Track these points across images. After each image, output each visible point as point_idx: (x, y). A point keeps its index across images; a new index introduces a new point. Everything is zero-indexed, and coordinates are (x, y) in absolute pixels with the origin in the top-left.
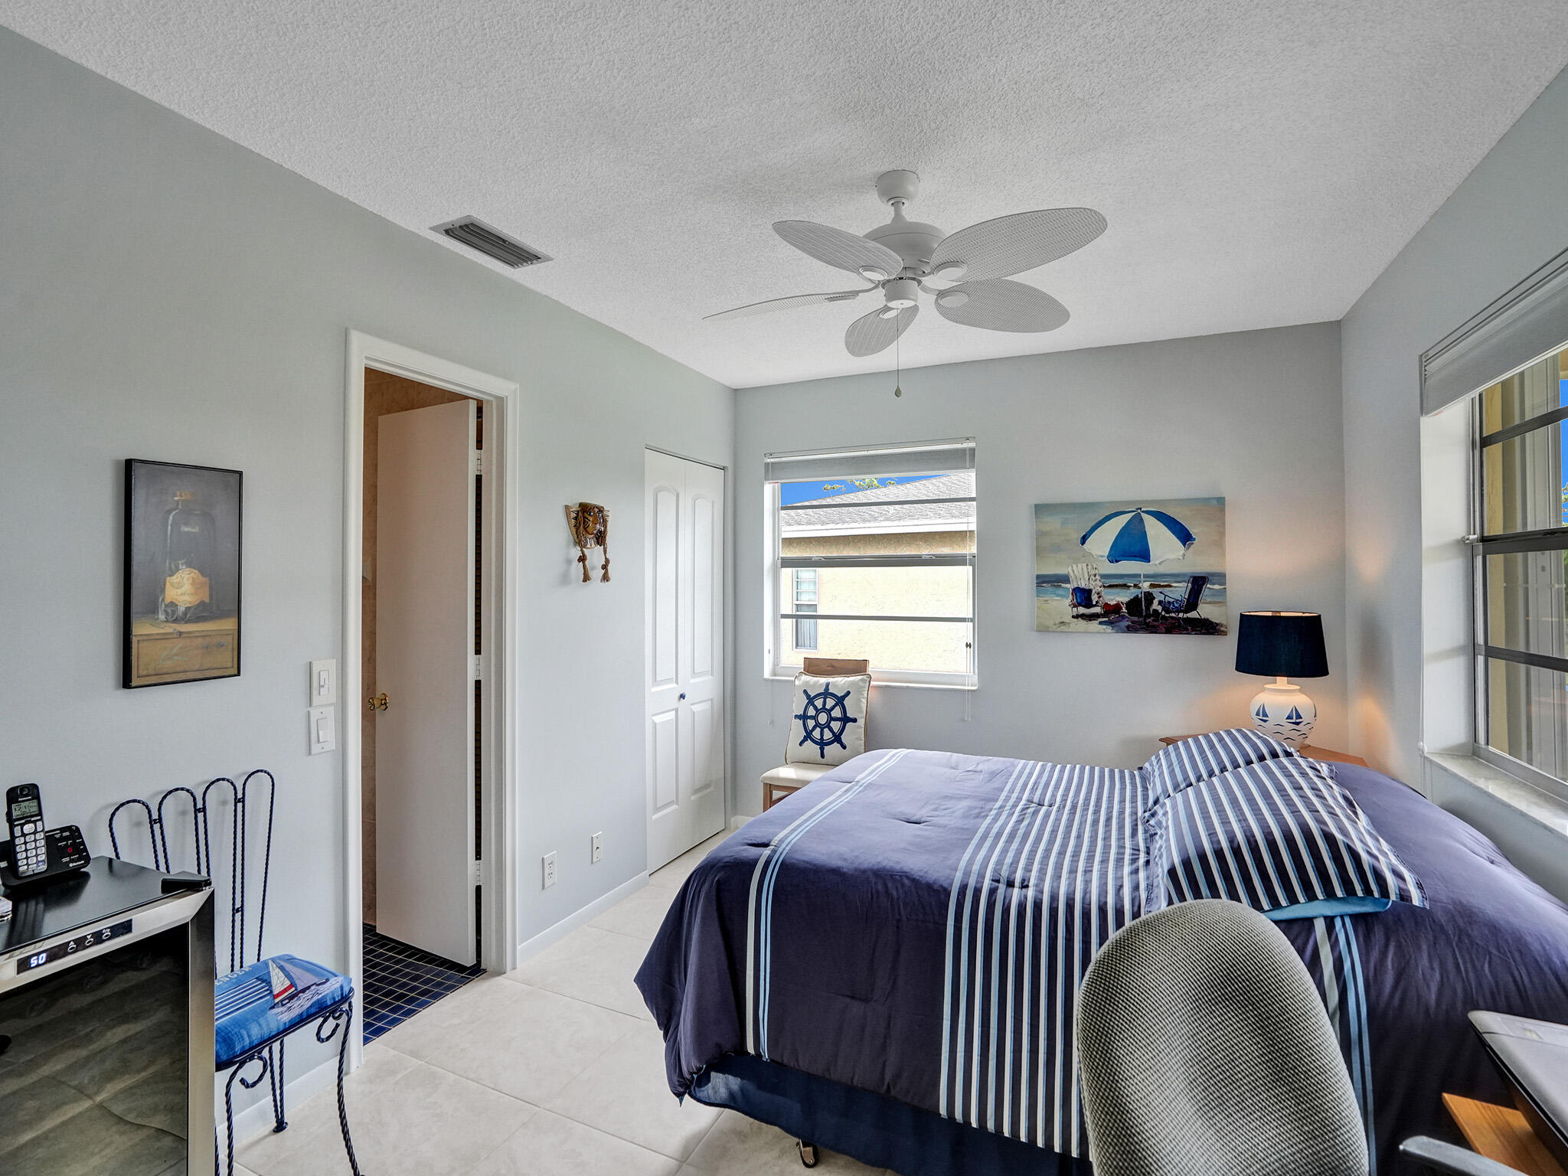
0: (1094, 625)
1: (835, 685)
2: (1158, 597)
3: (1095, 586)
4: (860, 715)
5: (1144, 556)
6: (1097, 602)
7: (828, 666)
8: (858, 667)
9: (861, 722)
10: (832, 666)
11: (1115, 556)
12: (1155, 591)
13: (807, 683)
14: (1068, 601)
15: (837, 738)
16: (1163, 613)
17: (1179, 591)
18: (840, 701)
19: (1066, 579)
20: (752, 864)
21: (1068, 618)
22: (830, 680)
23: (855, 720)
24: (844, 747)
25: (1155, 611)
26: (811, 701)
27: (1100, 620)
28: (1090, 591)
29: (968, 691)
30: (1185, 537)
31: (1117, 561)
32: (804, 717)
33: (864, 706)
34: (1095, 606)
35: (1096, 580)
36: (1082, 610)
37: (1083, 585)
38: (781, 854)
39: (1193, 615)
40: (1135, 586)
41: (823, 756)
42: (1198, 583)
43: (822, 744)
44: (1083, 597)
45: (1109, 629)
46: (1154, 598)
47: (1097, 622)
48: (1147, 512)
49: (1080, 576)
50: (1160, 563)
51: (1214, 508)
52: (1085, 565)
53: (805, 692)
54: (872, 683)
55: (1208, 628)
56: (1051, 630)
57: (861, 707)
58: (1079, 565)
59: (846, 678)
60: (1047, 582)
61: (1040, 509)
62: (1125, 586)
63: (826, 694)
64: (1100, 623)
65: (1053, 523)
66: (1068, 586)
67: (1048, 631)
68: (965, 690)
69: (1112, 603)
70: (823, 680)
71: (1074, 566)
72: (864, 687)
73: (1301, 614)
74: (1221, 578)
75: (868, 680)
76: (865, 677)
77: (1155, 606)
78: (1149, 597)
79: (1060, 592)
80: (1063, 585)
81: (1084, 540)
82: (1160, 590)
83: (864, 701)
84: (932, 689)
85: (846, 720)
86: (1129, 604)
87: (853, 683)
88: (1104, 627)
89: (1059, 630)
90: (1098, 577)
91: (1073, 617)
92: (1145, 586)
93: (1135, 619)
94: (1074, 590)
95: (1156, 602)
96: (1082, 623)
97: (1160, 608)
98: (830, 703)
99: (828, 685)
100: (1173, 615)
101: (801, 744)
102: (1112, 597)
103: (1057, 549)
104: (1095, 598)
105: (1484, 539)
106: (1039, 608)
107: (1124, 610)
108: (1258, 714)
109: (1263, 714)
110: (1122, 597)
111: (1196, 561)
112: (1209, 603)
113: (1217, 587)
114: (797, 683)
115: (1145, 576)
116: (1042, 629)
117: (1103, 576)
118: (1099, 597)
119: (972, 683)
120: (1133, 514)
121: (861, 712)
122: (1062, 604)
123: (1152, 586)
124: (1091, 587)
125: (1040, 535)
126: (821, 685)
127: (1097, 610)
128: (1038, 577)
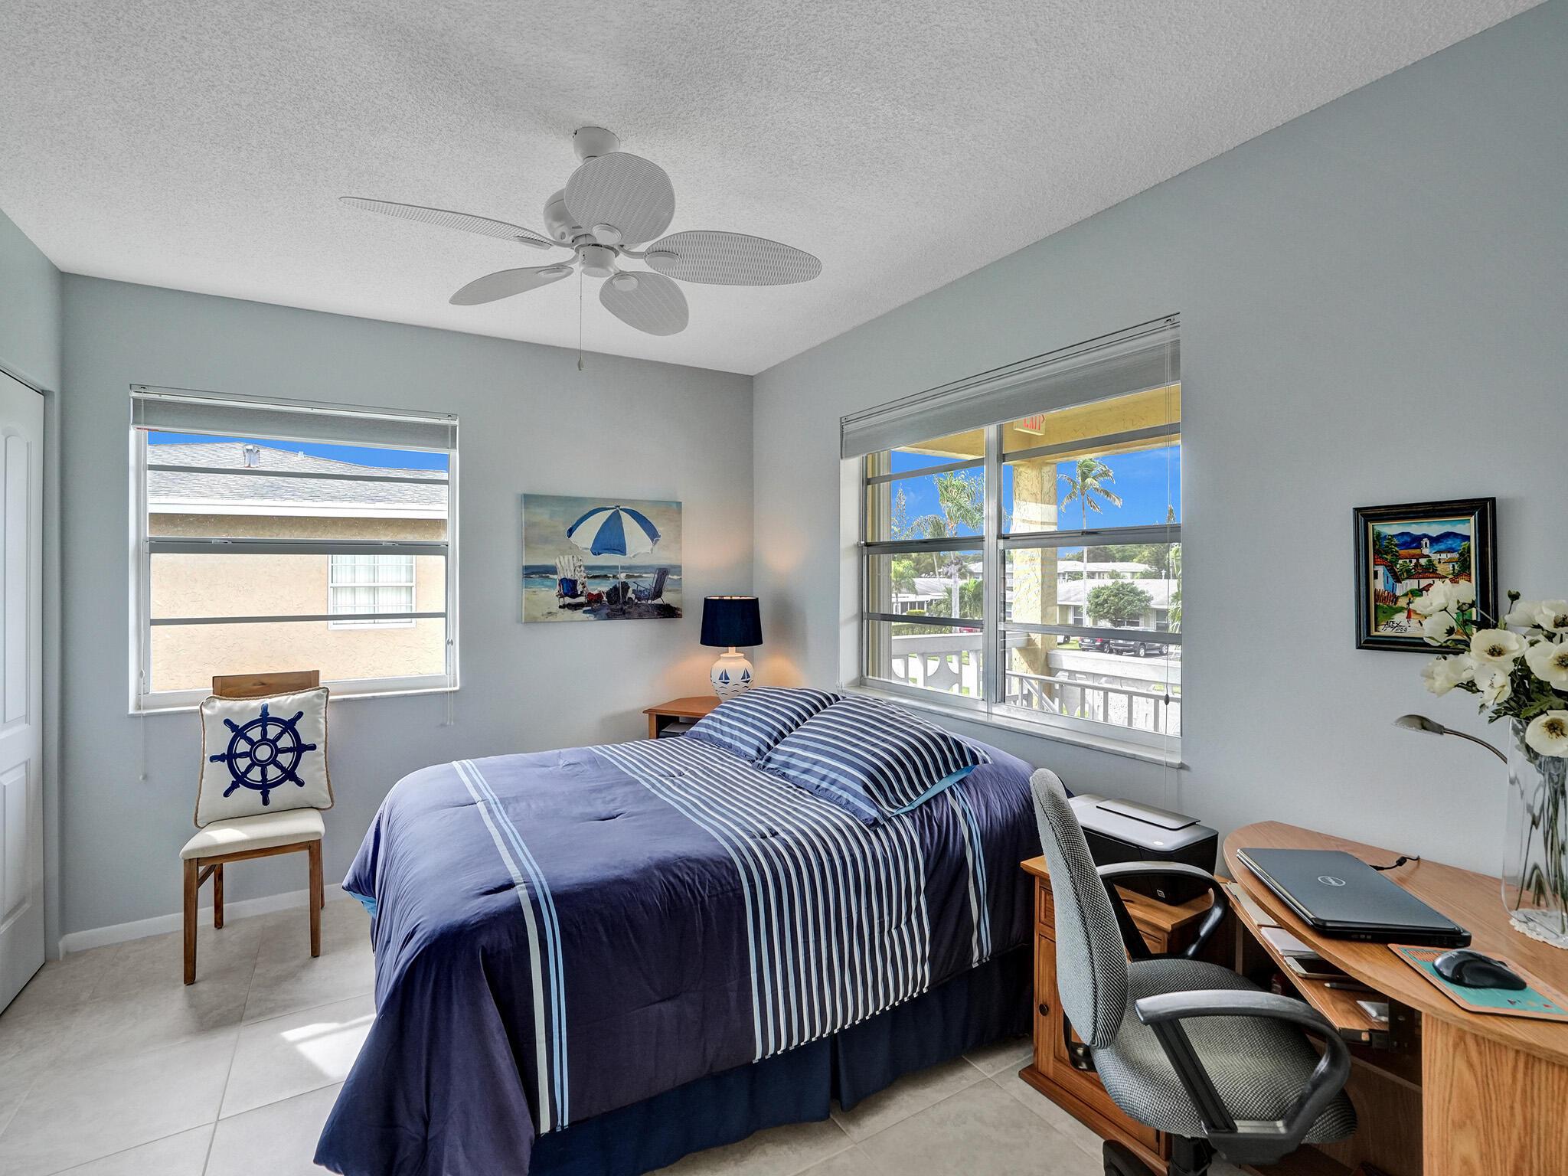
0: (579, 614)
1: (277, 707)
2: (632, 587)
3: (580, 577)
4: (319, 740)
5: (621, 549)
6: (582, 592)
7: (255, 685)
8: (307, 681)
9: (321, 748)
10: (263, 684)
11: (598, 548)
12: (630, 581)
13: (229, 710)
14: (555, 592)
15: (290, 775)
16: (636, 601)
17: (648, 581)
18: (289, 726)
19: (553, 570)
20: (516, 910)
21: (555, 608)
22: (267, 701)
23: (313, 747)
24: (301, 784)
25: (630, 598)
26: (239, 732)
27: (585, 609)
28: (576, 581)
29: (451, 692)
30: (653, 534)
31: (599, 554)
32: (229, 757)
33: (323, 727)
34: (580, 595)
35: (581, 571)
36: (568, 600)
37: (569, 576)
38: (542, 887)
39: (658, 601)
40: (614, 577)
41: (266, 802)
42: (663, 573)
43: (264, 787)
44: (569, 587)
45: (591, 617)
46: (629, 588)
47: (582, 611)
48: (624, 510)
49: (567, 568)
50: (634, 557)
51: (674, 508)
52: (571, 557)
53: (227, 722)
54: (330, 698)
55: (669, 612)
56: (539, 620)
57: (319, 730)
58: (566, 557)
59: (292, 697)
60: (534, 573)
61: (529, 500)
62: (606, 577)
63: (265, 719)
64: (585, 612)
65: (542, 515)
66: (555, 577)
67: (535, 622)
68: (446, 692)
69: (595, 592)
70: (256, 704)
71: (561, 558)
72: (322, 704)
73: (739, 598)
74: (678, 569)
75: (325, 694)
76: (320, 691)
77: (630, 594)
78: (625, 587)
79: (548, 583)
80: (551, 576)
81: (570, 532)
82: (633, 580)
83: (322, 721)
84: (406, 696)
85: (299, 748)
86: (608, 594)
87: (303, 702)
88: (588, 615)
89: (547, 620)
90: (582, 568)
91: (560, 607)
92: (622, 576)
93: (614, 606)
94: (561, 580)
95: (630, 591)
96: (568, 612)
97: (633, 596)
98: (273, 731)
99: (265, 709)
100: (643, 602)
101: (226, 794)
102: (595, 587)
103: (546, 540)
104: (580, 588)
105: (867, 545)
106: (527, 599)
107: (605, 599)
108: (721, 678)
109: (725, 677)
110: (602, 587)
111: (662, 556)
112: (670, 591)
113: (675, 577)
114: (206, 711)
115: (622, 567)
116: (531, 621)
117: (588, 568)
118: (584, 587)
119: (454, 683)
120: (613, 511)
121: (320, 736)
122: (549, 595)
123: (628, 577)
124: (577, 578)
125: (529, 526)
126: (254, 709)
127: (582, 599)
128: (526, 568)
